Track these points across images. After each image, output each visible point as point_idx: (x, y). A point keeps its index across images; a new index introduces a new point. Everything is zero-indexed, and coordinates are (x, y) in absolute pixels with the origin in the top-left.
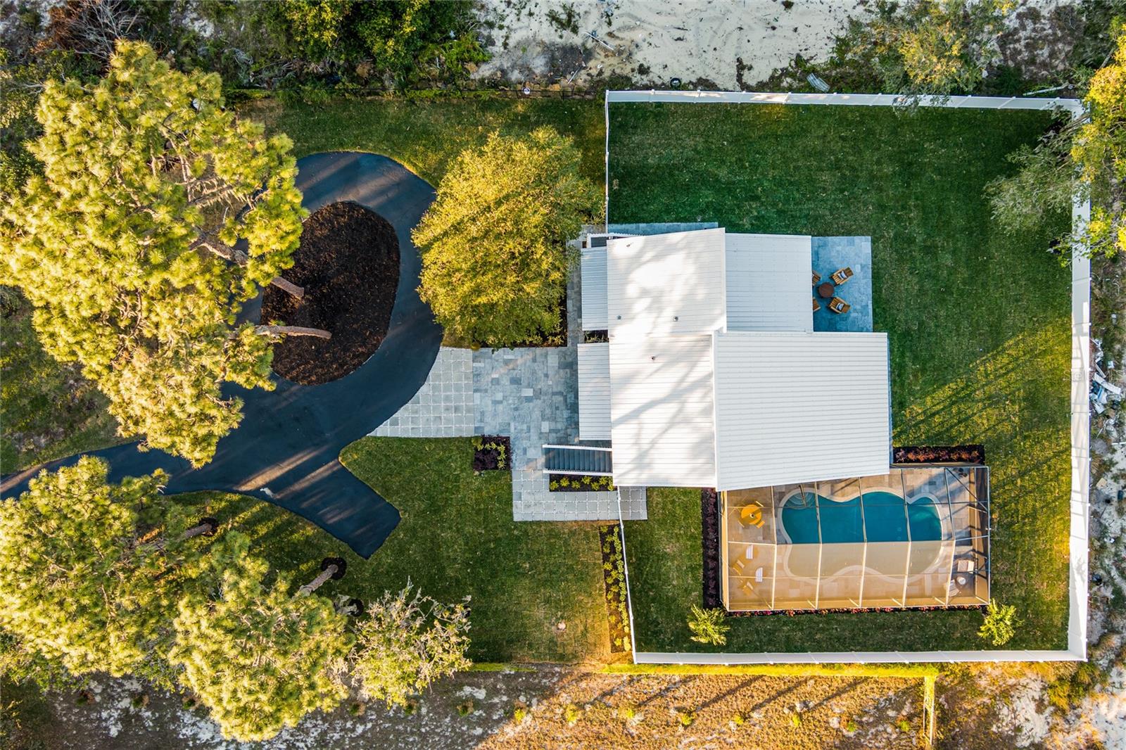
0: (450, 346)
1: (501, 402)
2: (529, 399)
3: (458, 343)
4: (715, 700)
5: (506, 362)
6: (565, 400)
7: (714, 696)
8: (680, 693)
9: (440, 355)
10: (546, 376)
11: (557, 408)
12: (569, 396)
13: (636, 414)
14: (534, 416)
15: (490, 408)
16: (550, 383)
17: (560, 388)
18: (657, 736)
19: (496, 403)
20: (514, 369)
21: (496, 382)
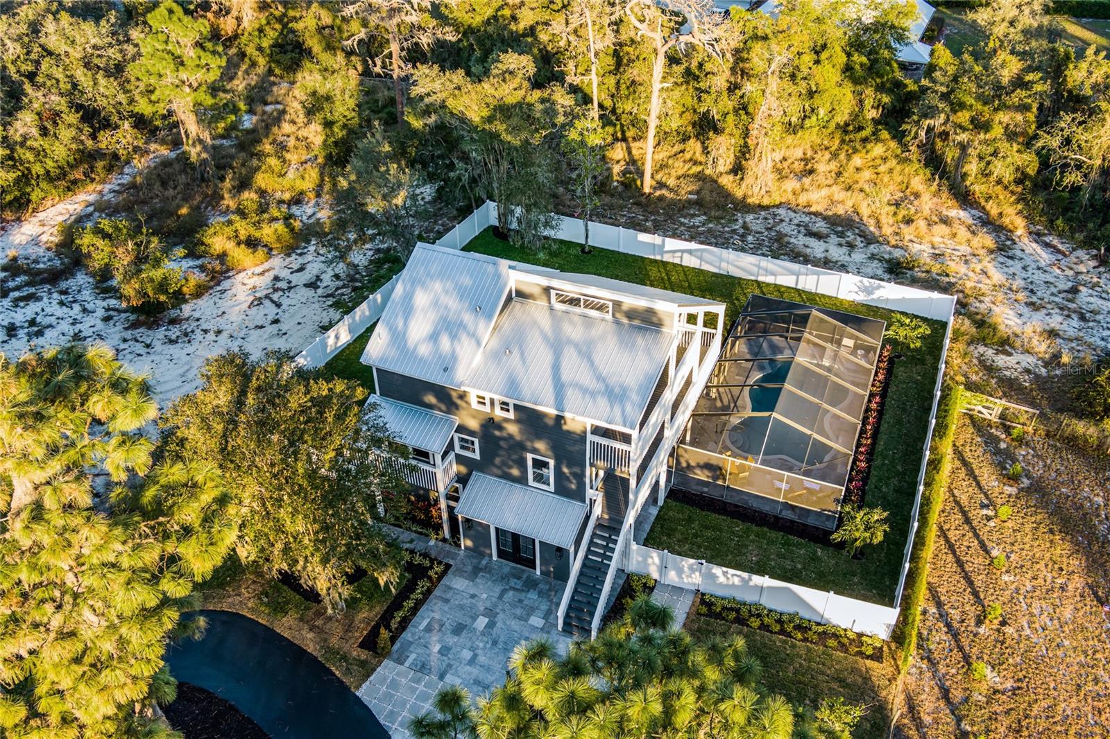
0: (364, 681)
1: (475, 656)
2: (491, 625)
3: (367, 670)
4: (970, 583)
5: (429, 629)
6: (515, 589)
7: (963, 581)
8: (955, 615)
9: (365, 699)
10: (473, 596)
11: (520, 601)
12: (513, 585)
13: (559, 389)
14: (516, 628)
15: (475, 671)
16: (485, 596)
17: (498, 589)
18: (1018, 659)
19: (472, 662)
20: (442, 626)
21: (445, 651)
